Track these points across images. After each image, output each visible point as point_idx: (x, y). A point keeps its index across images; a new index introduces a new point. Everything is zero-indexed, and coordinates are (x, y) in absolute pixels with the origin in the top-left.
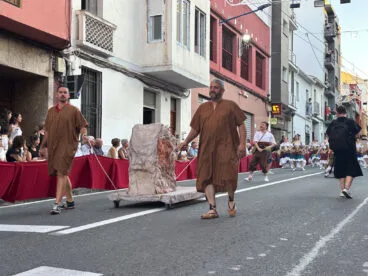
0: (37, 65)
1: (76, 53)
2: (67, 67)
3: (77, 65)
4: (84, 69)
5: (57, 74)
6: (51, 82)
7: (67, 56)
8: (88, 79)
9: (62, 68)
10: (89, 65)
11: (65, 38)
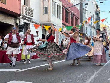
1: (22, 18)
2: (19, 22)
3: (22, 21)
4: (24, 22)
5: (16, 24)
6: (15, 26)
7: (20, 19)
8: (26, 25)
11: (19, 13)
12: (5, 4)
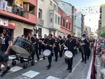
0: (31, 28)
1: (38, 26)
2: (36, 28)
3: (38, 27)
4: (39, 28)
5: (34, 29)
6: (33, 31)
8: (40, 30)
9: (35, 28)
10: (40, 27)
11: (36, 23)
12: (28, 18)
